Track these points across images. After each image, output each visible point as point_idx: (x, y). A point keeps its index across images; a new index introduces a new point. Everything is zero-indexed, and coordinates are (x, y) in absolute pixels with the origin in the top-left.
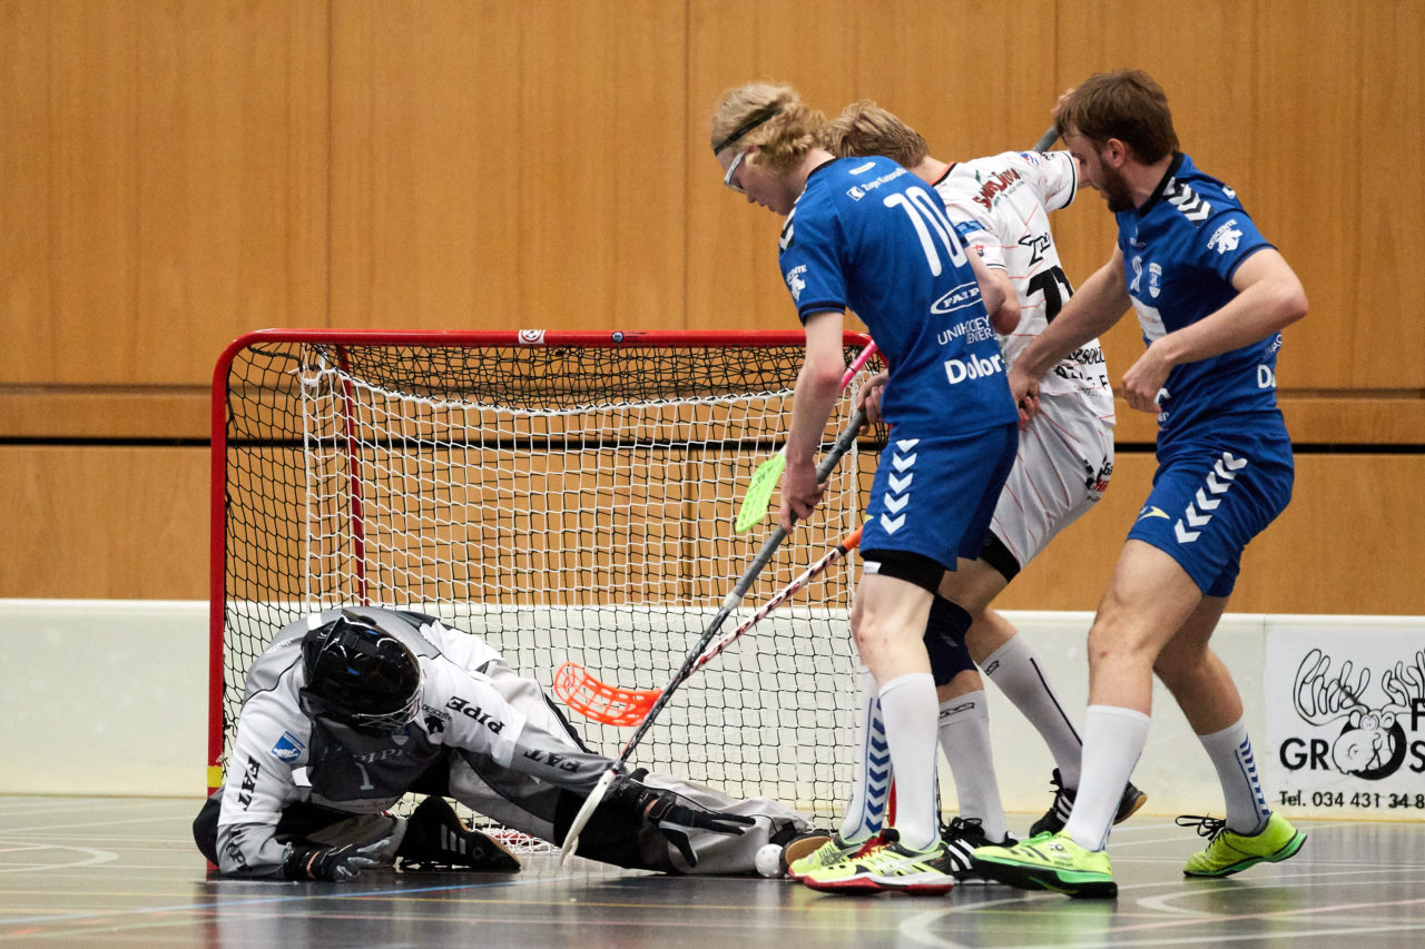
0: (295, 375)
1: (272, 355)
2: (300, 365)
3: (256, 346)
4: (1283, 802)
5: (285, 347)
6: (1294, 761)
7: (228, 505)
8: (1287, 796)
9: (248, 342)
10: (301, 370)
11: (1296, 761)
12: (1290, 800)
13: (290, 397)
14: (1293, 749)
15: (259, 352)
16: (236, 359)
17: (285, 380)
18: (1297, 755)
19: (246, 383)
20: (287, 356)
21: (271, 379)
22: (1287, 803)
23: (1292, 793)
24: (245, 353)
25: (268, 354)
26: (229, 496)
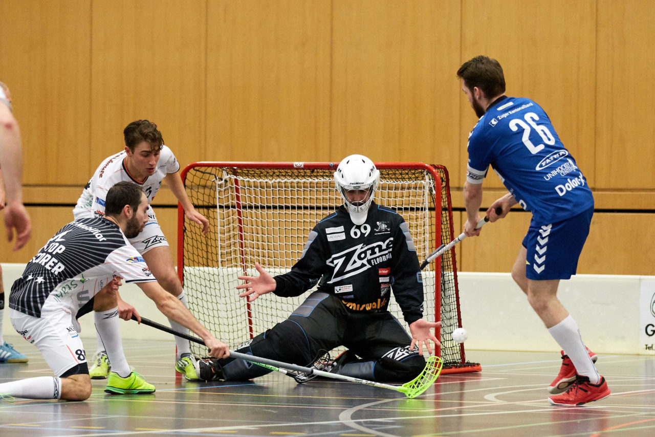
0: (214, 181)
1: (204, 173)
2: (216, 177)
3: (197, 168)
4: (646, 349)
5: (209, 170)
6: (650, 333)
7: (184, 231)
8: (648, 346)
9: (193, 166)
10: (216, 179)
11: (651, 333)
12: (649, 348)
13: (211, 190)
14: (650, 328)
15: (198, 171)
16: (188, 174)
17: (209, 183)
18: (652, 331)
19: (193, 183)
20: (210, 174)
21: (203, 183)
22: (648, 349)
23: (650, 345)
24: (192, 170)
25: (202, 172)
26: (185, 228)
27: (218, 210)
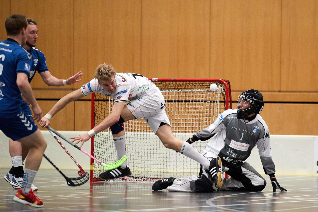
7: (95, 113)
26: (95, 111)
27: (110, 102)
